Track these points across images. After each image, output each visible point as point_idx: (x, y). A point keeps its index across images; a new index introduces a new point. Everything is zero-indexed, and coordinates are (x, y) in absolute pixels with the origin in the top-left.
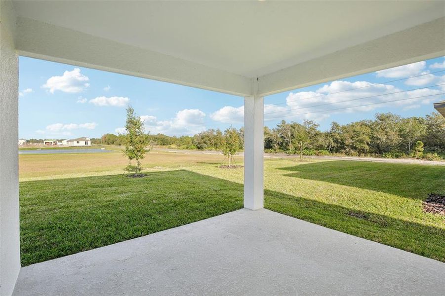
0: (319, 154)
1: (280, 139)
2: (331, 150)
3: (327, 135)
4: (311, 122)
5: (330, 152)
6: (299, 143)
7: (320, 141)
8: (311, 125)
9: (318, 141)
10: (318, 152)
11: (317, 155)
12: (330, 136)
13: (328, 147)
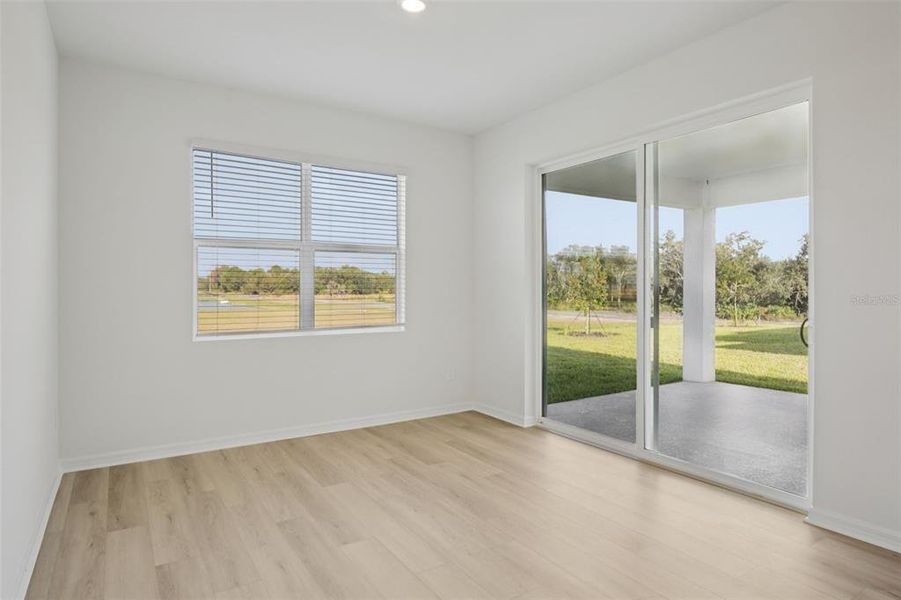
0: (768, 316)
1: (665, 279)
2: (799, 304)
3: (790, 268)
4: (746, 235)
5: (797, 312)
6: (729, 285)
7: (770, 283)
8: (744, 243)
9: (764, 282)
10: (766, 310)
11: (763, 318)
12: (796, 271)
13: (793, 297)
